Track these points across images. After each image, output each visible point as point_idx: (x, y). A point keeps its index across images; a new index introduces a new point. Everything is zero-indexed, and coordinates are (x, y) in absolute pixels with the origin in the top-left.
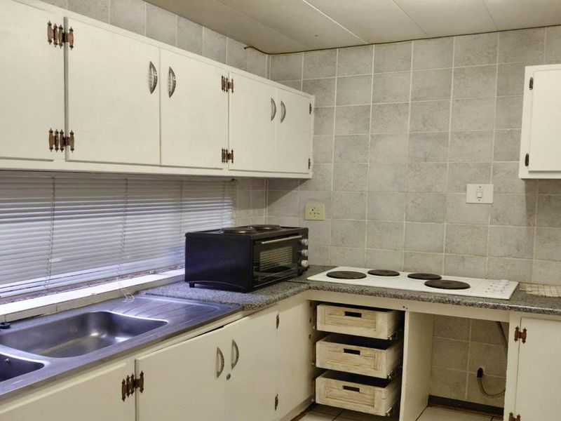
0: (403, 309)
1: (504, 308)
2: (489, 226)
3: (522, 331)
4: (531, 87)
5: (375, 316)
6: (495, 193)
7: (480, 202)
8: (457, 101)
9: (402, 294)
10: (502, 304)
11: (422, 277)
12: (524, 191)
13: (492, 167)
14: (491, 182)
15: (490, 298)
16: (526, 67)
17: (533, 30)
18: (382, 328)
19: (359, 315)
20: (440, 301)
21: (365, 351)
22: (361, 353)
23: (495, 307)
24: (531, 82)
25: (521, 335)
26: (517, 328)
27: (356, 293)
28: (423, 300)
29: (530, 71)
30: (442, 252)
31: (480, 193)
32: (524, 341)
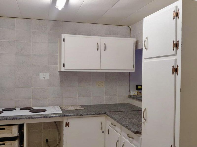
0: (23, 123)
1: (62, 116)
2: (48, 88)
3: (68, 123)
4: (64, 41)
5: (12, 128)
6: (49, 76)
7: (44, 79)
8: (34, 43)
9: (24, 117)
10: (62, 115)
11: (26, 109)
12: (59, 75)
13: (48, 67)
14: (48, 72)
15: (57, 113)
16: (62, 34)
17: (59, 22)
18: (15, 132)
19: (4, 129)
20: (40, 118)
21: (7, 143)
22: (5, 144)
23: (59, 116)
24: (64, 39)
25: (67, 125)
26: (66, 122)
27: (3, 120)
28: (33, 118)
29: (63, 36)
30: (31, 98)
31: (44, 76)
32: (69, 127)
